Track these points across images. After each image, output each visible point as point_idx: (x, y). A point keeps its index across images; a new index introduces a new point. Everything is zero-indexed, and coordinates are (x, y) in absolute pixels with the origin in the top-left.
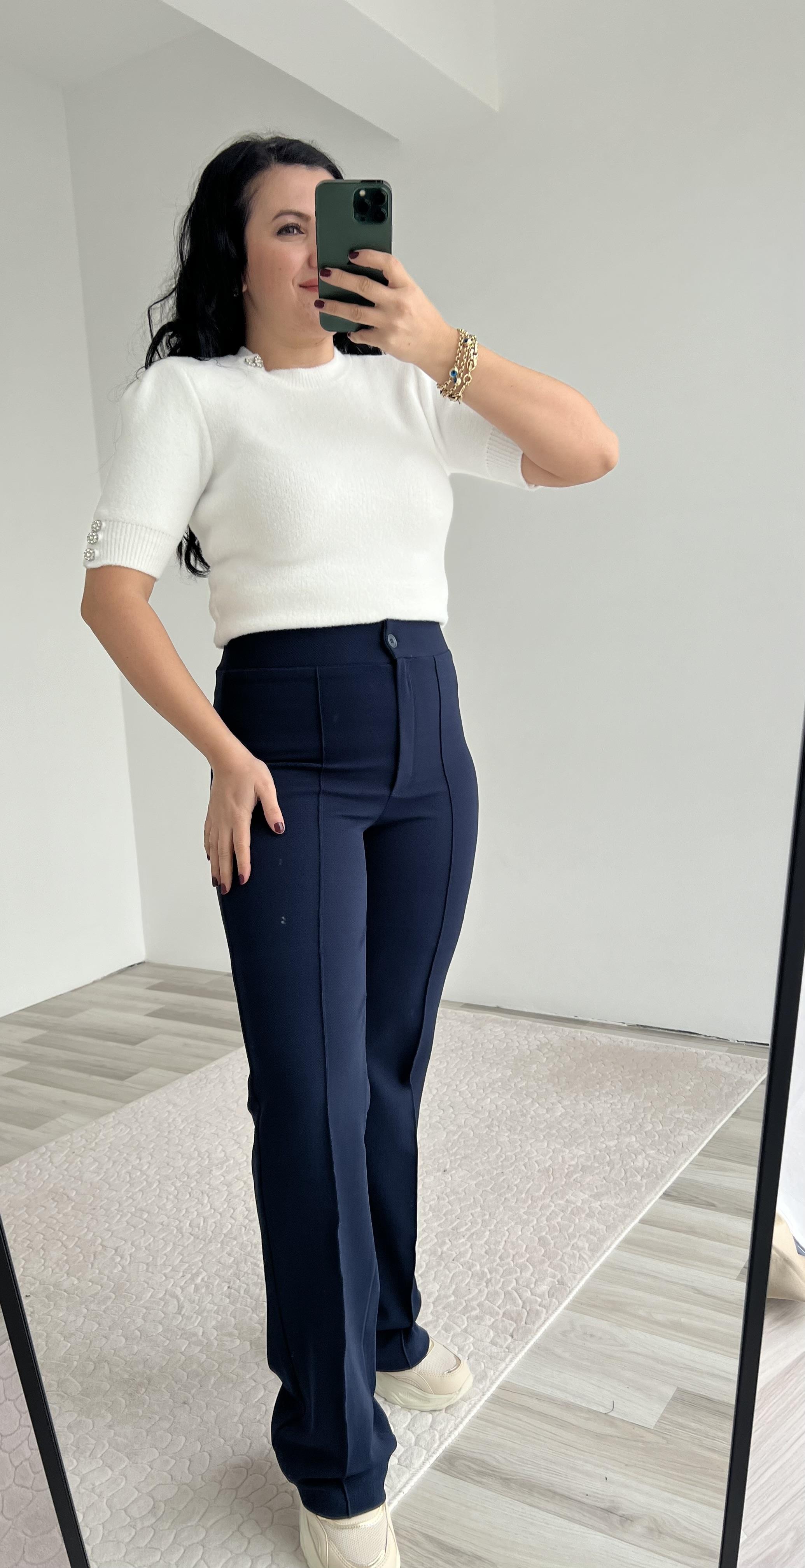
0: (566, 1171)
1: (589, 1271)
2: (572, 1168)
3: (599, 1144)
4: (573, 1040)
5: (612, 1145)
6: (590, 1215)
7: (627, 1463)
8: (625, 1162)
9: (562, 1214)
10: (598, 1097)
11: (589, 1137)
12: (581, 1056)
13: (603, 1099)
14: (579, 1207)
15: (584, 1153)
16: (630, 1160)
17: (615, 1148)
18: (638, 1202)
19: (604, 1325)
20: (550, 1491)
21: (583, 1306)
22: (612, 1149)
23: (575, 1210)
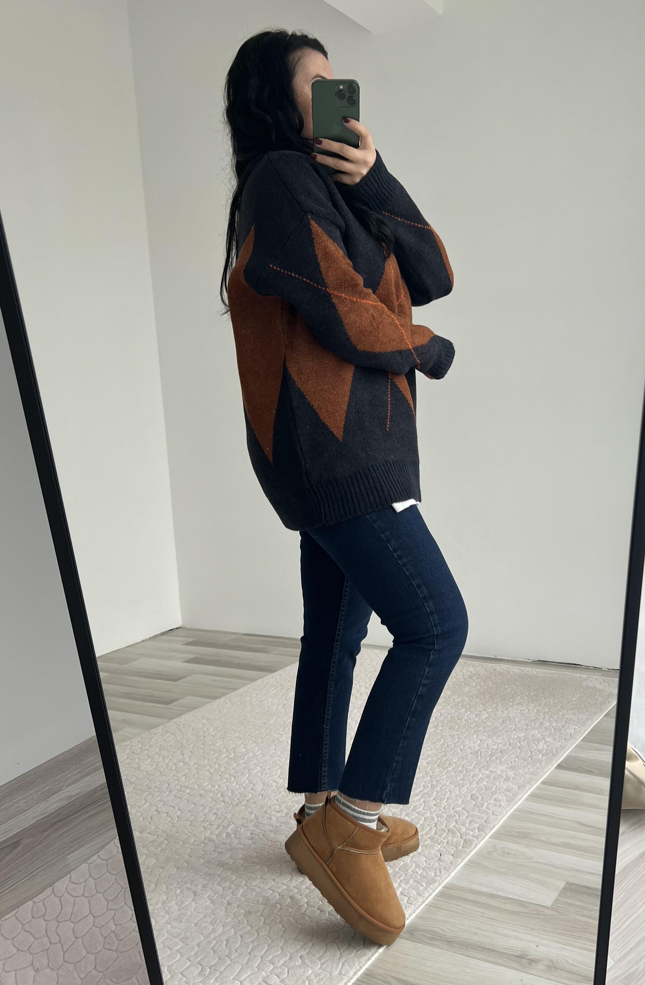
0: (490, 753)
1: (506, 814)
2: (493, 751)
3: (512, 735)
4: (493, 671)
5: (521, 736)
6: (507, 779)
7: (533, 928)
8: (531, 746)
9: (487, 780)
10: (512, 706)
11: (506, 731)
12: (500, 681)
13: (515, 707)
14: (499, 775)
15: (502, 741)
16: (534, 745)
17: (524, 738)
18: (540, 770)
19: (517, 847)
20: (480, 947)
21: (503, 836)
22: (522, 738)
23: (496, 777)
